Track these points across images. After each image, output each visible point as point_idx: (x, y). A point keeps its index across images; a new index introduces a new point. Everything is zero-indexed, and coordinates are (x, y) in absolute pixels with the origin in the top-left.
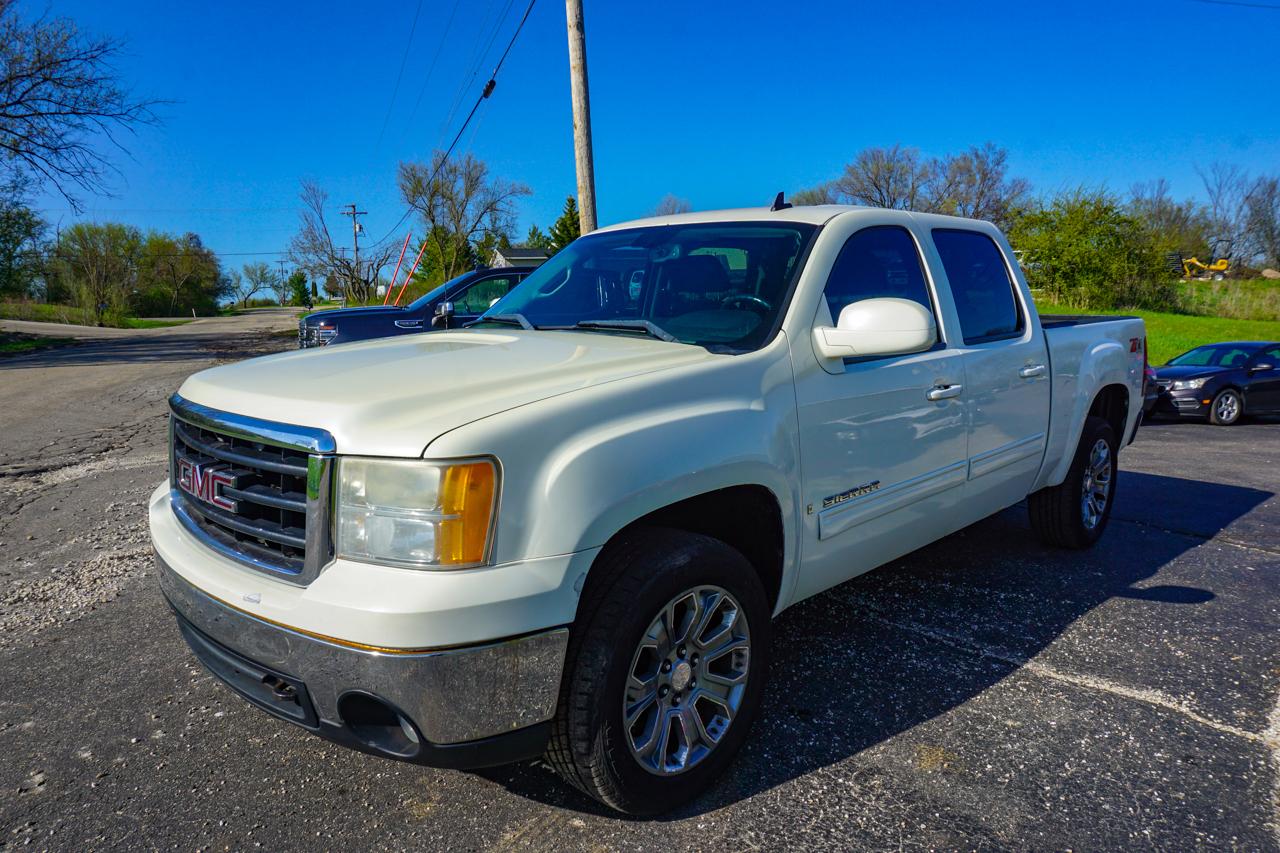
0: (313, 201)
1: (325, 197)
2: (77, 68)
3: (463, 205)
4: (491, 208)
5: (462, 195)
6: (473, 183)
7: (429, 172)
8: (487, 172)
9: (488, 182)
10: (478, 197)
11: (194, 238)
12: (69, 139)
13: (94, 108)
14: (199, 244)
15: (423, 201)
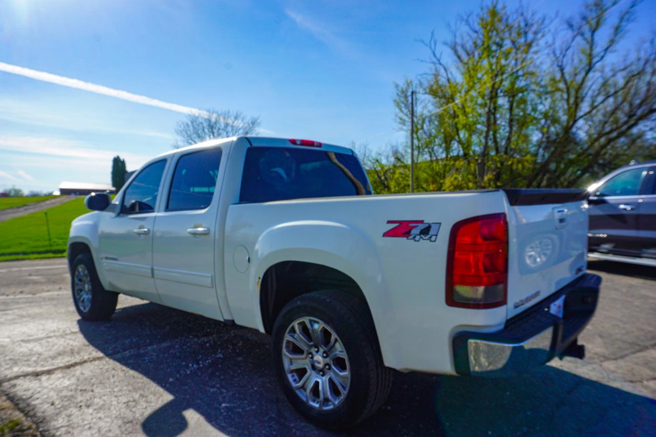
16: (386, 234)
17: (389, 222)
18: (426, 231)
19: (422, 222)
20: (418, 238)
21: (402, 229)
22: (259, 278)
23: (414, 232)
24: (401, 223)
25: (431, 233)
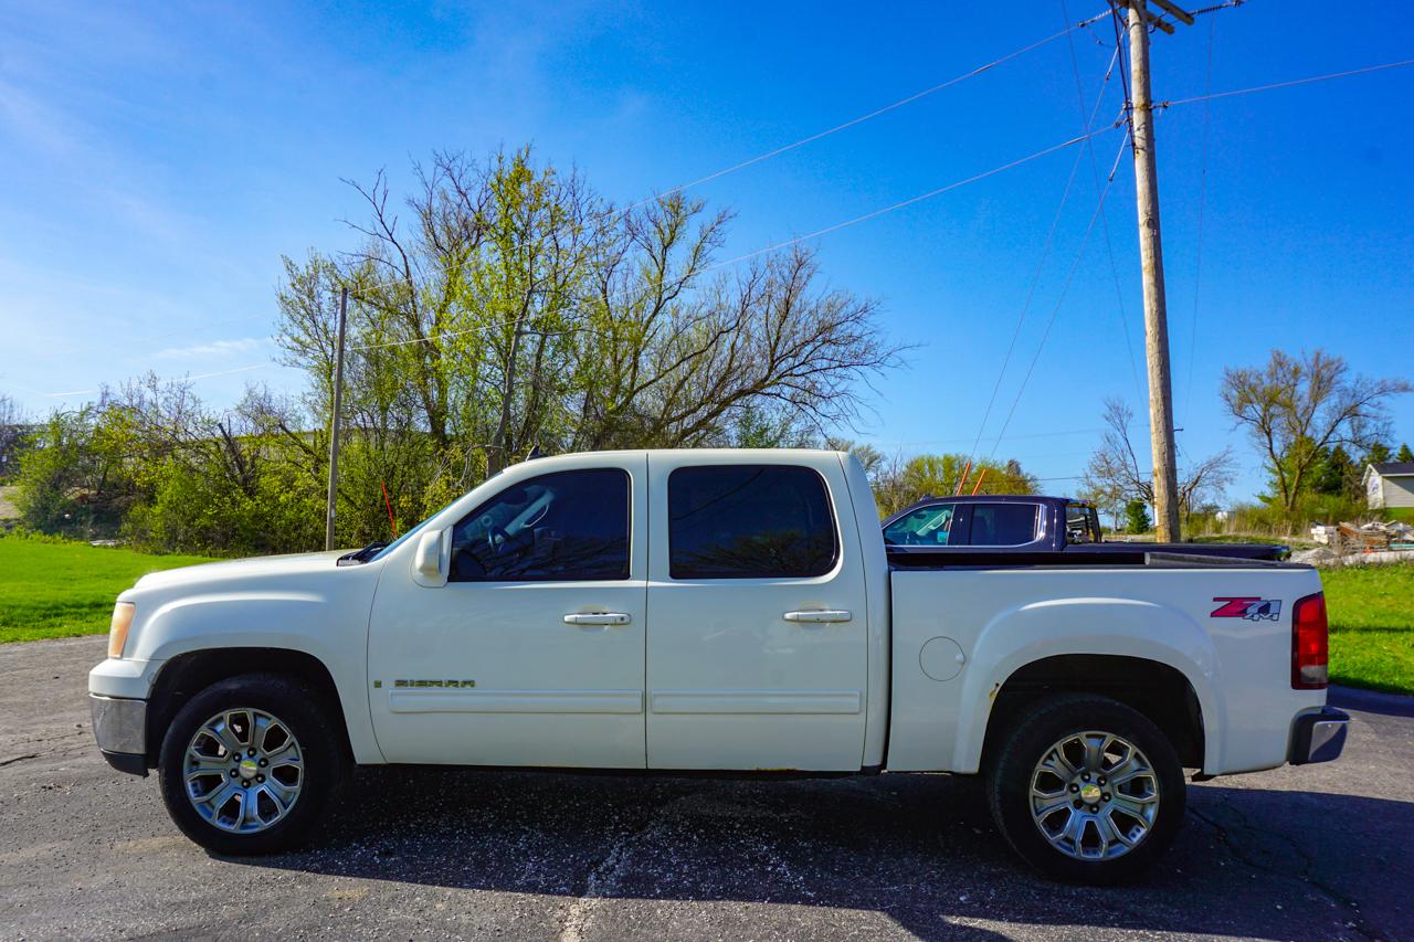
0: (1117, 421)
1: (1131, 415)
2: (849, 328)
3: (1310, 412)
4: (1352, 412)
5: (1306, 400)
6: (1321, 386)
7: (1264, 377)
8: (1345, 369)
9: (1348, 380)
10: (1332, 400)
11: (1014, 466)
12: (839, 388)
13: (857, 360)
14: (1018, 471)
15: (1255, 410)
16: (1214, 614)
17: (1215, 599)
18: (1265, 609)
19: (1258, 599)
20: (1256, 617)
21: (1234, 608)
22: (997, 685)
23: (1250, 610)
24: (1232, 600)
25: (1272, 610)
